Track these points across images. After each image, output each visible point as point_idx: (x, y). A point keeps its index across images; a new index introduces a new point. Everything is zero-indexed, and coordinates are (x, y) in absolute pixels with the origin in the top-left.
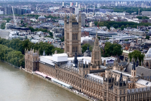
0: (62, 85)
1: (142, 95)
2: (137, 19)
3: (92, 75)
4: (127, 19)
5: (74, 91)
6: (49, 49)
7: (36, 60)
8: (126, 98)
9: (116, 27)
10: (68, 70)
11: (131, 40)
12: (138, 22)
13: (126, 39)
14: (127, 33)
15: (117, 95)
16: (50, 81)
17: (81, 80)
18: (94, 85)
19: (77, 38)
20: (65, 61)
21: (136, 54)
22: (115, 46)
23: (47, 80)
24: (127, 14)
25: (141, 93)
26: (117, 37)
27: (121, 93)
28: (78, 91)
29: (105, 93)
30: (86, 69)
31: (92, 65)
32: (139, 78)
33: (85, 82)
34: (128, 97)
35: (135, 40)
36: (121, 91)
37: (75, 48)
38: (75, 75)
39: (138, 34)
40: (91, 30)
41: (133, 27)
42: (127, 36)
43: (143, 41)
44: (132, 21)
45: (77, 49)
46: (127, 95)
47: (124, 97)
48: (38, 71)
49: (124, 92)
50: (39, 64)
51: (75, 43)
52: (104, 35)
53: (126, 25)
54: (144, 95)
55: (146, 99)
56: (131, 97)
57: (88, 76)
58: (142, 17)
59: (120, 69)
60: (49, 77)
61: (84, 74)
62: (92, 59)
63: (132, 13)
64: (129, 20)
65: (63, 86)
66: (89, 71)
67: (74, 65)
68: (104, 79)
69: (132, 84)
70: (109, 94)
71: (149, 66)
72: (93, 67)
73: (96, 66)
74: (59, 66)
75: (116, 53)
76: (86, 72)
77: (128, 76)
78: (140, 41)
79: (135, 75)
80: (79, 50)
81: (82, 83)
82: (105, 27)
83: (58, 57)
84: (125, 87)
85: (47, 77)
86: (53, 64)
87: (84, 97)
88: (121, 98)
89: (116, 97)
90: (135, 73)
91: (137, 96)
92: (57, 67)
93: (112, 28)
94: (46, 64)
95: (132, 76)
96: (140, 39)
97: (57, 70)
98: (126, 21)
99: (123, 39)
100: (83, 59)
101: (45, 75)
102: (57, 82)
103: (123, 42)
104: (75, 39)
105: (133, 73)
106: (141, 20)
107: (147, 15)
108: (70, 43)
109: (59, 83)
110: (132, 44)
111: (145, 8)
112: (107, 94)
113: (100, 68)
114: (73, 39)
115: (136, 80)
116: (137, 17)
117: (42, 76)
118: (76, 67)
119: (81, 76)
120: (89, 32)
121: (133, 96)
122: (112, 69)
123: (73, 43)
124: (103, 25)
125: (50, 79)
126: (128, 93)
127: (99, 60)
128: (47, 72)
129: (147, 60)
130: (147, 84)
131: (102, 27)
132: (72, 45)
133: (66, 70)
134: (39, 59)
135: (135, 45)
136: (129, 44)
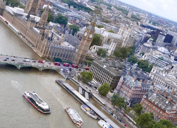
0: (14, 29)
1: (61, 51)
2: (94, 7)
3: (36, 29)
4: (87, 5)
5: (20, 36)
6: (16, 4)
7: (3, 7)
8: (50, 49)
9: (75, 7)
10: (21, 21)
11: (78, 18)
12: (93, 9)
13: (76, 17)
14: (79, 13)
15: (44, 45)
16: (7, 25)
17: (27, 29)
18: (34, 35)
19: (37, 2)
20: (21, 14)
21: (74, 27)
22: (64, 17)
23: (5, 23)
24: (89, 2)
25: (63, 49)
26: (70, 13)
27: (47, 44)
28: (23, 36)
29: (38, 42)
30: (33, 23)
31: (39, 23)
32: (65, 40)
33: (29, 32)
34: (51, 49)
35: (80, 19)
36: (48, 43)
37: (33, 9)
38: (24, 25)
39: (87, 17)
40: (55, 2)
41: (87, 11)
42: (78, 15)
43: (86, 21)
44: (90, 7)
45: (35, 10)
46: (51, 47)
47: (49, 48)
48: (2, 16)
49: (50, 45)
50: (4, 11)
51: (35, 5)
52: (62, 9)
53: (83, 8)
54: (63, 51)
55: (63, 54)
56: (53, 49)
57: (32, 28)
58: (98, 7)
59: (56, 31)
60: (7, 22)
61: (30, 26)
62: (41, 19)
63: (93, 2)
64: (88, 6)
65: (14, 31)
66: (34, 26)
67: (26, 19)
68: (40, 32)
69: (59, 43)
70: (40, 43)
71: (80, 37)
72: (39, 25)
73: (42, 25)
74: (16, 16)
75: (63, 22)
76: (32, 25)
77: (58, 37)
78: (84, 21)
79: (63, 37)
80: (36, 11)
81: (27, 32)
82: (67, 4)
83: (17, 10)
84: (51, 41)
85: (6, 22)
86: (13, 14)
87: (25, 41)
88: (46, 48)
89: (43, 46)
90: (63, 36)
91: (58, 50)
92: (14, 16)
93: (72, 7)
94: (9, 12)
95: (61, 38)
96: (85, 20)
97: (14, 19)
98: (85, 6)
99: (74, 16)
100: (35, 18)
101: (5, 20)
102: (11, 27)
103: (72, 18)
104: (35, 2)
105: (62, 36)
106: (96, 9)
107: (103, 7)
108: (31, 4)
109: (12, 28)
110: (78, 21)
111: (105, 3)
112: (39, 43)
113: (43, 26)
114: (34, 2)
115: (63, 41)
116: (95, 6)
117: (3, 20)
118: (27, 20)
119: (28, 27)
120: (53, 3)
121: (55, 50)
122: (51, 30)
123: (33, 4)
124: (66, 2)
125: (7, 23)
126: (52, 46)
127: (45, 21)
128: (7, 18)
129: (79, 33)
130: (68, 45)
131: (65, 4)
132: (32, 6)
133: (20, 20)
134: (5, 8)
135: (79, 22)
136: (75, 20)
